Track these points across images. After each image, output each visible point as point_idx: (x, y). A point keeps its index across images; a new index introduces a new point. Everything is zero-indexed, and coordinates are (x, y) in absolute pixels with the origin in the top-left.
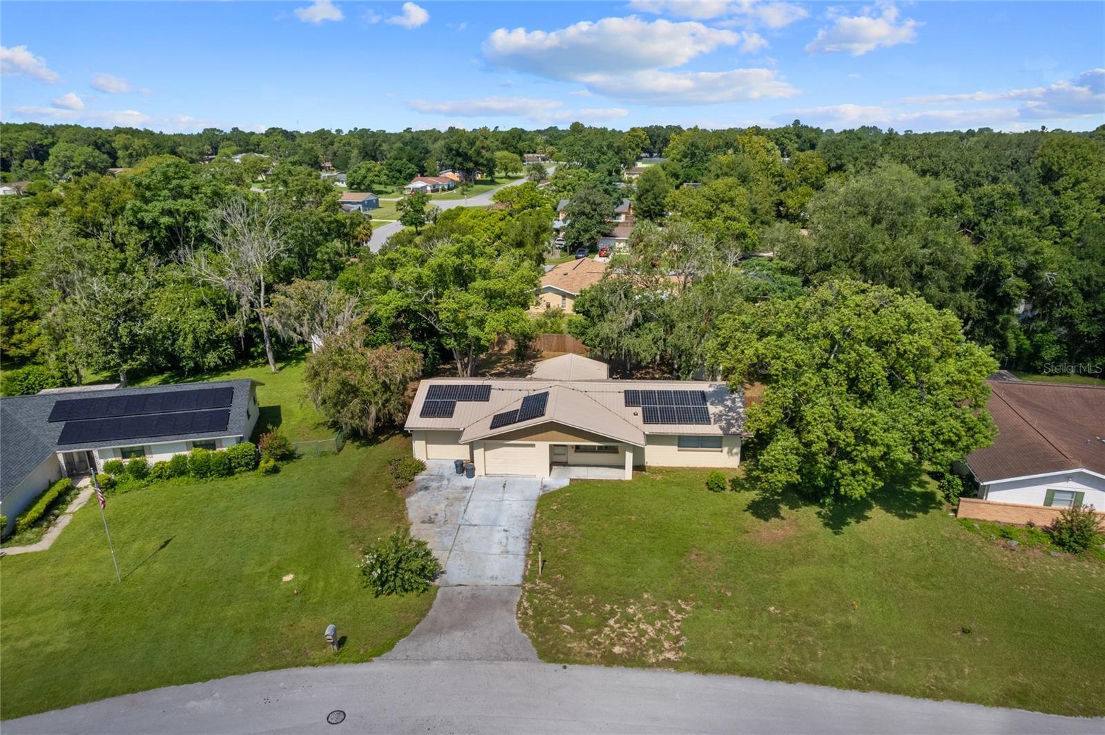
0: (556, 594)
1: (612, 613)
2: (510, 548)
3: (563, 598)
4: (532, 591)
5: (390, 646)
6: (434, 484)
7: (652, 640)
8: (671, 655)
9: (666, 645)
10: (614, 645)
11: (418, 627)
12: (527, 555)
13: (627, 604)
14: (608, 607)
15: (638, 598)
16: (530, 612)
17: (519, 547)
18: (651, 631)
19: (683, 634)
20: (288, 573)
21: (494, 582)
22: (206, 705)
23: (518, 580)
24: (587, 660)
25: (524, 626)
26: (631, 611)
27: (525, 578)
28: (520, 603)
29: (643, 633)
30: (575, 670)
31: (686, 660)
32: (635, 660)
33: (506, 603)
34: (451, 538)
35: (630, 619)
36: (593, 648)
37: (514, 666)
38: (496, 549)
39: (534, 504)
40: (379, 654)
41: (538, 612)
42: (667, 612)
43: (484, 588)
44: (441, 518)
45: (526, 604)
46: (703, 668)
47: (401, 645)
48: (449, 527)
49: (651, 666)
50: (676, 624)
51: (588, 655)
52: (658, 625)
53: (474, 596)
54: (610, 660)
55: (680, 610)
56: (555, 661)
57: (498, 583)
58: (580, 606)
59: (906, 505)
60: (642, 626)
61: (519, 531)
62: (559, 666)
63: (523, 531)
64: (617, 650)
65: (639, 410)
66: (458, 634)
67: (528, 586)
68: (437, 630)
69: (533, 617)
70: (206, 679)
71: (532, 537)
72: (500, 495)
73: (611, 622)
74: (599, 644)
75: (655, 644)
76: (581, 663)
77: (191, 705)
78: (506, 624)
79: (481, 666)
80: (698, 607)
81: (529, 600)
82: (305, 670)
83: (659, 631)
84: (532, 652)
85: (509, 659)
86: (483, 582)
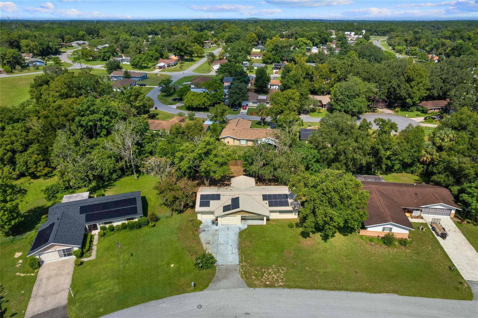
0: (249, 267)
1: (265, 272)
2: (234, 252)
3: (251, 268)
4: (242, 266)
5: (208, 286)
6: (206, 229)
7: (276, 280)
8: (281, 284)
9: (280, 281)
10: (266, 282)
11: (213, 279)
12: (239, 254)
13: (268, 269)
14: (264, 270)
15: (272, 267)
16: (243, 273)
17: (236, 251)
19: (284, 277)
20: (171, 264)
21: (231, 264)
22: (164, 305)
23: (238, 263)
24: (260, 286)
25: (242, 277)
26: (270, 271)
27: (240, 262)
28: (240, 270)
29: (274, 278)
30: (258, 290)
31: (285, 285)
32: (272, 286)
33: (236, 270)
34: (216, 249)
35: (270, 273)
36: (261, 283)
37: (241, 289)
38: (230, 253)
39: (238, 235)
40: (205, 288)
41: (245, 273)
42: (279, 271)
43: (229, 266)
44: (211, 242)
45: (241, 270)
46: (290, 287)
47: (211, 285)
48: (214, 245)
49: (276, 287)
50: (282, 274)
51: (260, 285)
52: (277, 275)
53: (227, 269)
54: (266, 286)
55: (283, 270)
56: (252, 287)
57: (233, 264)
58: (256, 270)
59: (346, 231)
60: (273, 276)
61: (235, 246)
62: (253, 289)
63: (236, 246)
64: (267, 283)
65: (267, 202)
66: (225, 281)
67: (241, 264)
68: (219, 280)
69: (244, 274)
70: (161, 298)
71: (239, 248)
72: (227, 232)
73: (265, 275)
74: (263, 281)
75: (277, 281)
76: (258, 287)
77: (161, 305)
78: (237, 277)
79: (233, 290)
80: (287, 269)
81: (242, 269)
82: (187, 294)
83: (278, 277)
84: (245, 285)
85: (240, 287)
86: (228, 264)
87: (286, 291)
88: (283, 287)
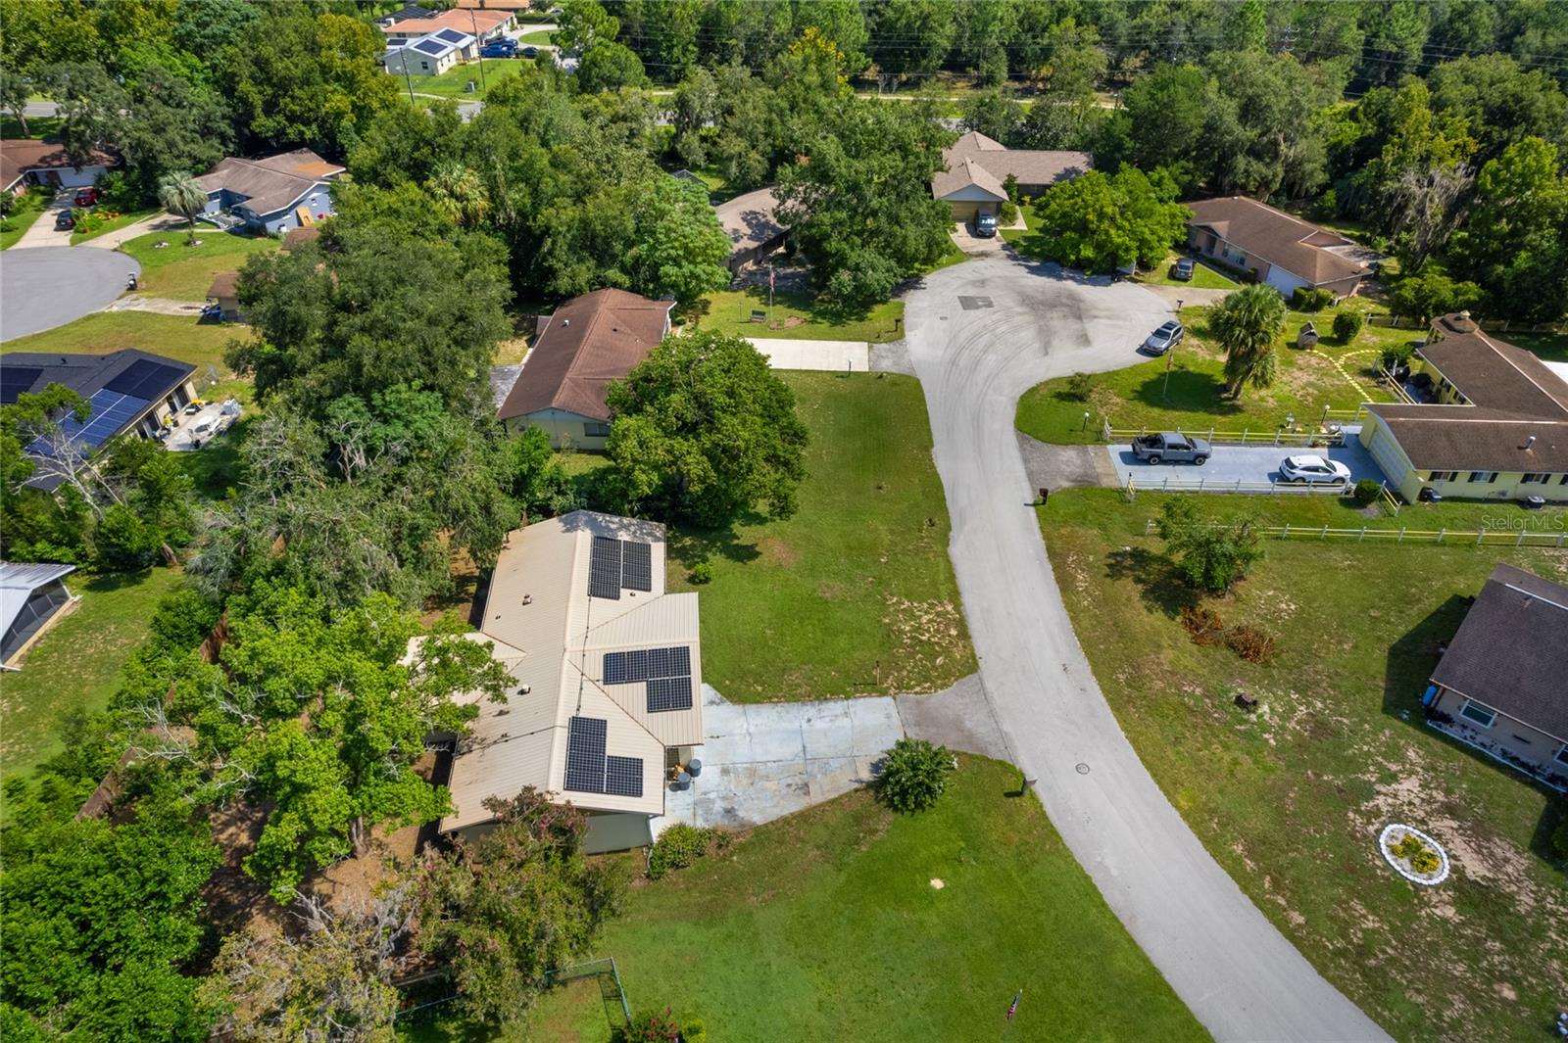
1: (913, 638)
2: (839, 712)
5: (1000, 763)
6: (719, 806)
7: (938, 616)
8: (950, 608)
9: (939, 610)
10: (949, 635)
11: (970, 752)
12: (847, 698)
13: (901, 632)
14: (908, 640)
15: (890, 625)
16: (927, 685)
17: (835, 707)
18: (928, 617)
19: (925, 602)
20: (932, 888)
21: (895, 714)
22: (1111, 862)
23: (888, 700)
24: (968, 647)
25: (944, 686)
27: (883, 693)
28: (917, 694)
29: (930, 621)
31: (950, 601)
32: (961, 624)
33: (918, 702)
34: (832, 761)
35: (918, 629)
36: (956, 644)
37: (990, 685)
38: (845, 722)
39: (751, 708)
40: (1012, 767)
41: (926, 679)
42: (904, 609)
43: (904, 720)
44: (798, 780)
45: (918, 689)
46: (955, 593)
47: (995, 754)
48: (815, 769)
49: (961, 617)
50: (916, 605)
51: (964, 647)
52: (920, 614)
53: (918, 724)
54: (964, 634)
55: (899, 603)
56: (975, 664)
57: (894, 712)
58: (911, 656)
61: (810, 710)
62: (981, 663)
63: (809, 707)
64: (953, 632)
65: (624, 593)
66: (968, 724)
67: (892, 691)
68: (970, 737)
69: (932, 682)
70: (1087, 878)
71: (817, 698)
72: (738, 738)
73: (924, 638)
74: (950, 642)
75: (941, 615)
76: (972, 650)
77: (1115, 872)
78: (947, 700)
79: (998, 701)
80: (892, 595)
81: (909, 688)
82: (1049, 809)
83: (926, 613)
84: (973, 677)
85: (983, 689)
86: (896, 719)
87: (969, 600)
88: (958, 607)
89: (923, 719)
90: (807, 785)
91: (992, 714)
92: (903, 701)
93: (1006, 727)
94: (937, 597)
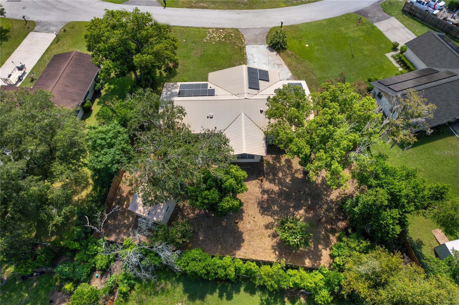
0: (236, 43)
1: (222, 39)
2: (251, 56)
5: (270, 30)
8: (210, 30)
11: (267, 34)
12: (246, 54)
13: (219, 40)
15: (216, 42)
17: (249, 57)
18: (214, 34)
20: (308, 47)
23: (246, 46)
25: (242, 35)
27: (245, 47)
28: (245, 41)
29: (216, 34)
33: (248, 41)
34: (270, 59)
35: (218, 37)
37: (243, 27)
38: (255, 56)
42: (210, 39)
43: (255, 44)
44: (276, 66)
45: (243, 40)
47: (268, 30)
48: (272, 63)
49: (215, 28)
52: (212, 36)
53: (257, 42)
55: (207, 39)
57: (251, 46)
58: (230, 40)
62: (234, 28)
63: (249, 62)
64: (222, 30)
66: (257, 33)
67: (244, 45)
68: (262, 33)
69: (241, 37)
71: (246, 60)
75: (213, 32)
76: (229, 28)
77: (302, 19)
78: (247, 36)
79: (249, 27)
80: (202, 40)
81: (242, 42)
84: (240, 30)
85: (244, 29)
86: (254, 46)
87: (207, 26)
88: (209, 28)
89: (255, 41)
90: (278, 64)
91: (254, 29)
92: (248, 43)
93: (259, 27)
94: (206, 32)
